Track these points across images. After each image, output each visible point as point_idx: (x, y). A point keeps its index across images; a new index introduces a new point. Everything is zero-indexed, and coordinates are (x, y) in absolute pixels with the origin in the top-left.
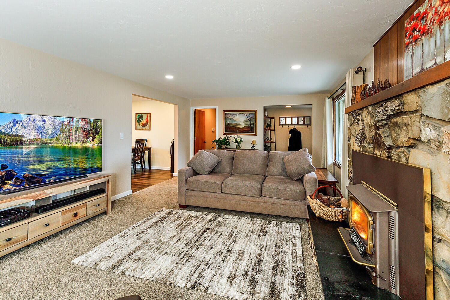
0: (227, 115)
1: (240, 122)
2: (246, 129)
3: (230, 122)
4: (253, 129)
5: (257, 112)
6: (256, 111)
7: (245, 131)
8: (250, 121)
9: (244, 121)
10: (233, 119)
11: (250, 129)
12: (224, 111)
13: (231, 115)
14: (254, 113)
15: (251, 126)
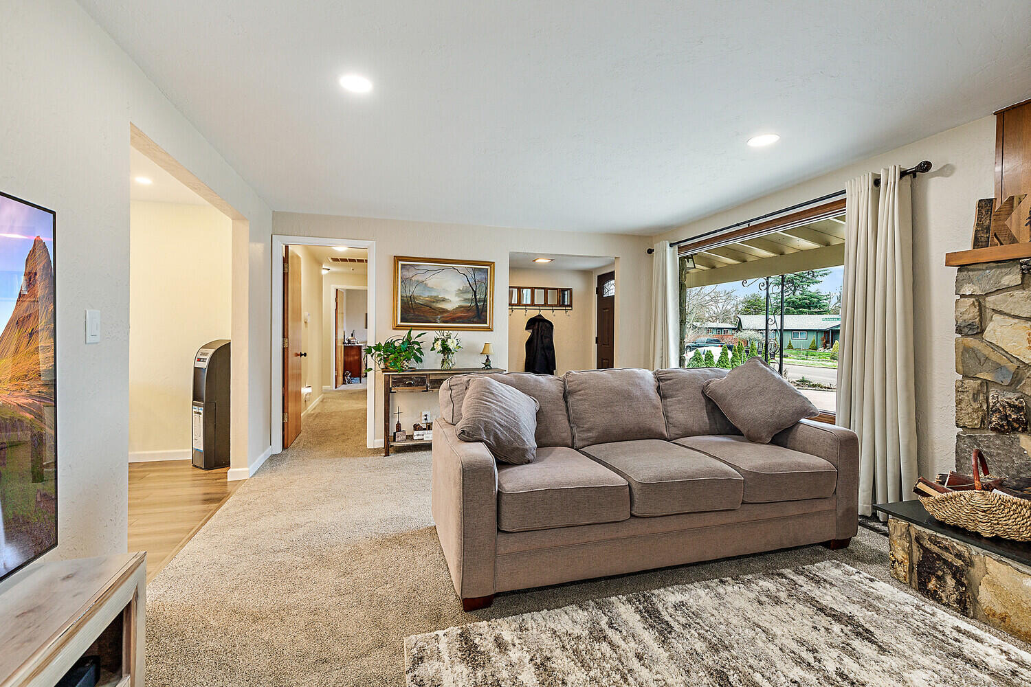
0: (408, 270)
1: (446, 291)
2: (462, 312)
3: (416, 291)
4: (484, 313)
5: (494, 265)
6: (491, 264)
7: (460, 317)
8: (475, 292)
9: (460, 290)
10: (426, 285)
11: (476, 314)
12: (398, 259)
13: (419, 272)
14: (487, 269)
15: (476, 304)
